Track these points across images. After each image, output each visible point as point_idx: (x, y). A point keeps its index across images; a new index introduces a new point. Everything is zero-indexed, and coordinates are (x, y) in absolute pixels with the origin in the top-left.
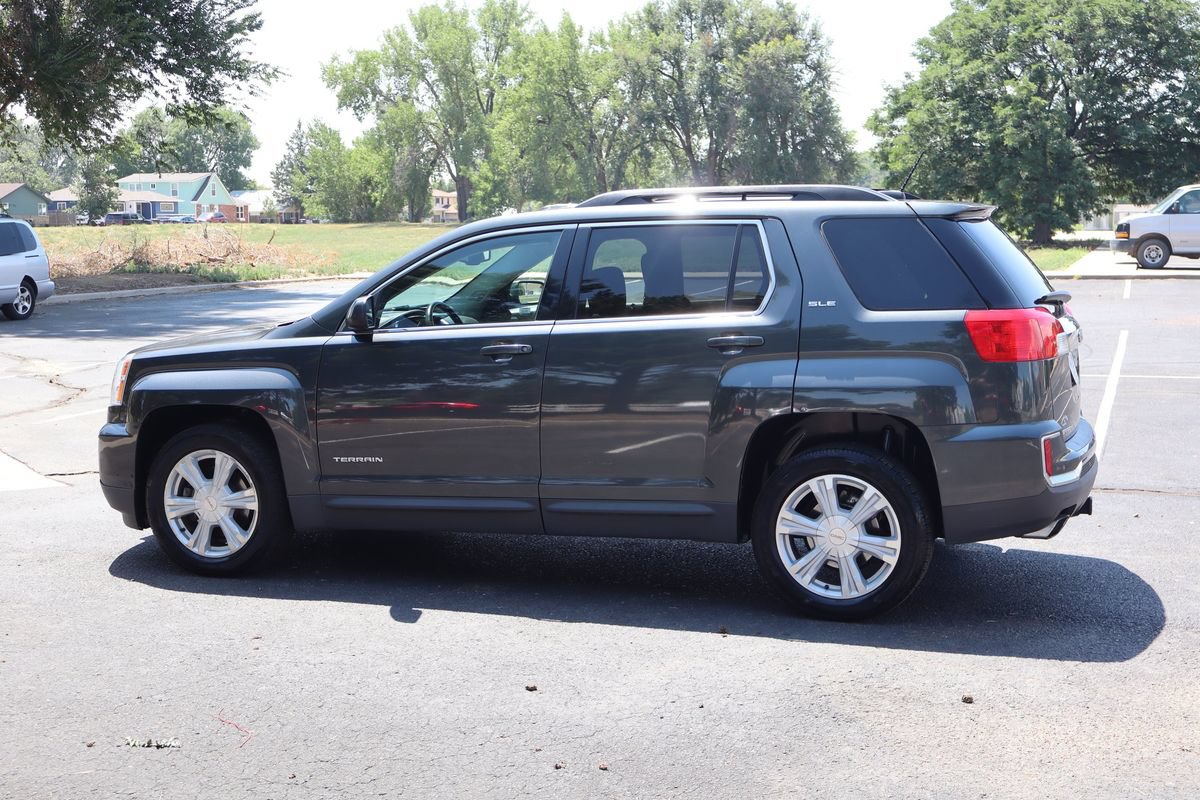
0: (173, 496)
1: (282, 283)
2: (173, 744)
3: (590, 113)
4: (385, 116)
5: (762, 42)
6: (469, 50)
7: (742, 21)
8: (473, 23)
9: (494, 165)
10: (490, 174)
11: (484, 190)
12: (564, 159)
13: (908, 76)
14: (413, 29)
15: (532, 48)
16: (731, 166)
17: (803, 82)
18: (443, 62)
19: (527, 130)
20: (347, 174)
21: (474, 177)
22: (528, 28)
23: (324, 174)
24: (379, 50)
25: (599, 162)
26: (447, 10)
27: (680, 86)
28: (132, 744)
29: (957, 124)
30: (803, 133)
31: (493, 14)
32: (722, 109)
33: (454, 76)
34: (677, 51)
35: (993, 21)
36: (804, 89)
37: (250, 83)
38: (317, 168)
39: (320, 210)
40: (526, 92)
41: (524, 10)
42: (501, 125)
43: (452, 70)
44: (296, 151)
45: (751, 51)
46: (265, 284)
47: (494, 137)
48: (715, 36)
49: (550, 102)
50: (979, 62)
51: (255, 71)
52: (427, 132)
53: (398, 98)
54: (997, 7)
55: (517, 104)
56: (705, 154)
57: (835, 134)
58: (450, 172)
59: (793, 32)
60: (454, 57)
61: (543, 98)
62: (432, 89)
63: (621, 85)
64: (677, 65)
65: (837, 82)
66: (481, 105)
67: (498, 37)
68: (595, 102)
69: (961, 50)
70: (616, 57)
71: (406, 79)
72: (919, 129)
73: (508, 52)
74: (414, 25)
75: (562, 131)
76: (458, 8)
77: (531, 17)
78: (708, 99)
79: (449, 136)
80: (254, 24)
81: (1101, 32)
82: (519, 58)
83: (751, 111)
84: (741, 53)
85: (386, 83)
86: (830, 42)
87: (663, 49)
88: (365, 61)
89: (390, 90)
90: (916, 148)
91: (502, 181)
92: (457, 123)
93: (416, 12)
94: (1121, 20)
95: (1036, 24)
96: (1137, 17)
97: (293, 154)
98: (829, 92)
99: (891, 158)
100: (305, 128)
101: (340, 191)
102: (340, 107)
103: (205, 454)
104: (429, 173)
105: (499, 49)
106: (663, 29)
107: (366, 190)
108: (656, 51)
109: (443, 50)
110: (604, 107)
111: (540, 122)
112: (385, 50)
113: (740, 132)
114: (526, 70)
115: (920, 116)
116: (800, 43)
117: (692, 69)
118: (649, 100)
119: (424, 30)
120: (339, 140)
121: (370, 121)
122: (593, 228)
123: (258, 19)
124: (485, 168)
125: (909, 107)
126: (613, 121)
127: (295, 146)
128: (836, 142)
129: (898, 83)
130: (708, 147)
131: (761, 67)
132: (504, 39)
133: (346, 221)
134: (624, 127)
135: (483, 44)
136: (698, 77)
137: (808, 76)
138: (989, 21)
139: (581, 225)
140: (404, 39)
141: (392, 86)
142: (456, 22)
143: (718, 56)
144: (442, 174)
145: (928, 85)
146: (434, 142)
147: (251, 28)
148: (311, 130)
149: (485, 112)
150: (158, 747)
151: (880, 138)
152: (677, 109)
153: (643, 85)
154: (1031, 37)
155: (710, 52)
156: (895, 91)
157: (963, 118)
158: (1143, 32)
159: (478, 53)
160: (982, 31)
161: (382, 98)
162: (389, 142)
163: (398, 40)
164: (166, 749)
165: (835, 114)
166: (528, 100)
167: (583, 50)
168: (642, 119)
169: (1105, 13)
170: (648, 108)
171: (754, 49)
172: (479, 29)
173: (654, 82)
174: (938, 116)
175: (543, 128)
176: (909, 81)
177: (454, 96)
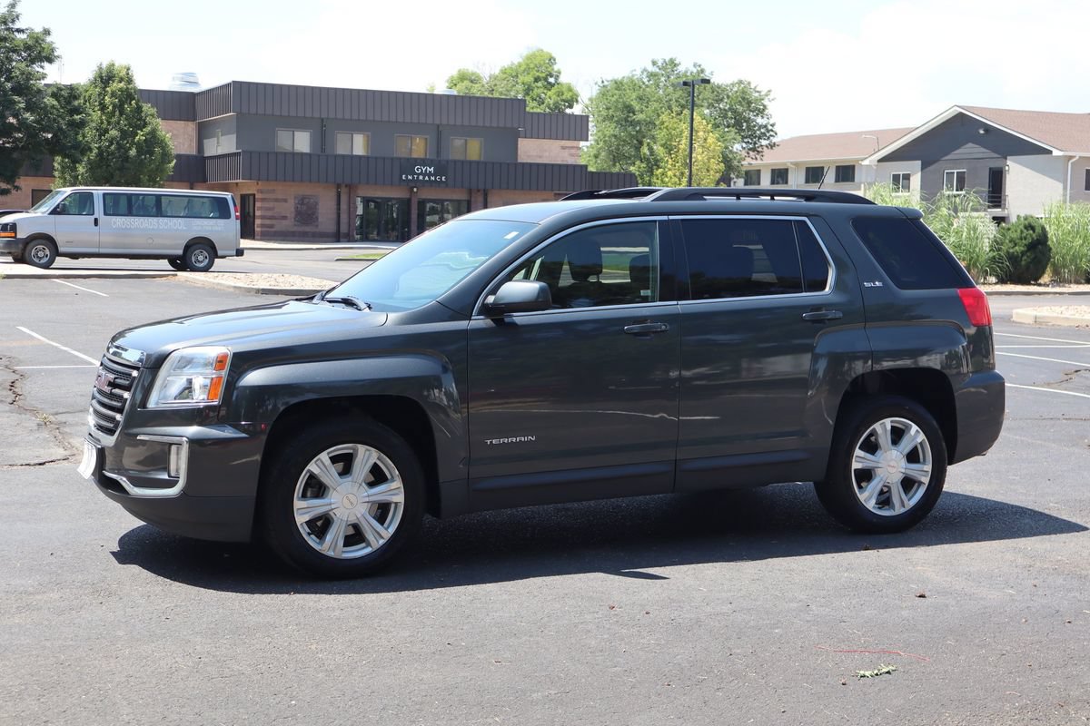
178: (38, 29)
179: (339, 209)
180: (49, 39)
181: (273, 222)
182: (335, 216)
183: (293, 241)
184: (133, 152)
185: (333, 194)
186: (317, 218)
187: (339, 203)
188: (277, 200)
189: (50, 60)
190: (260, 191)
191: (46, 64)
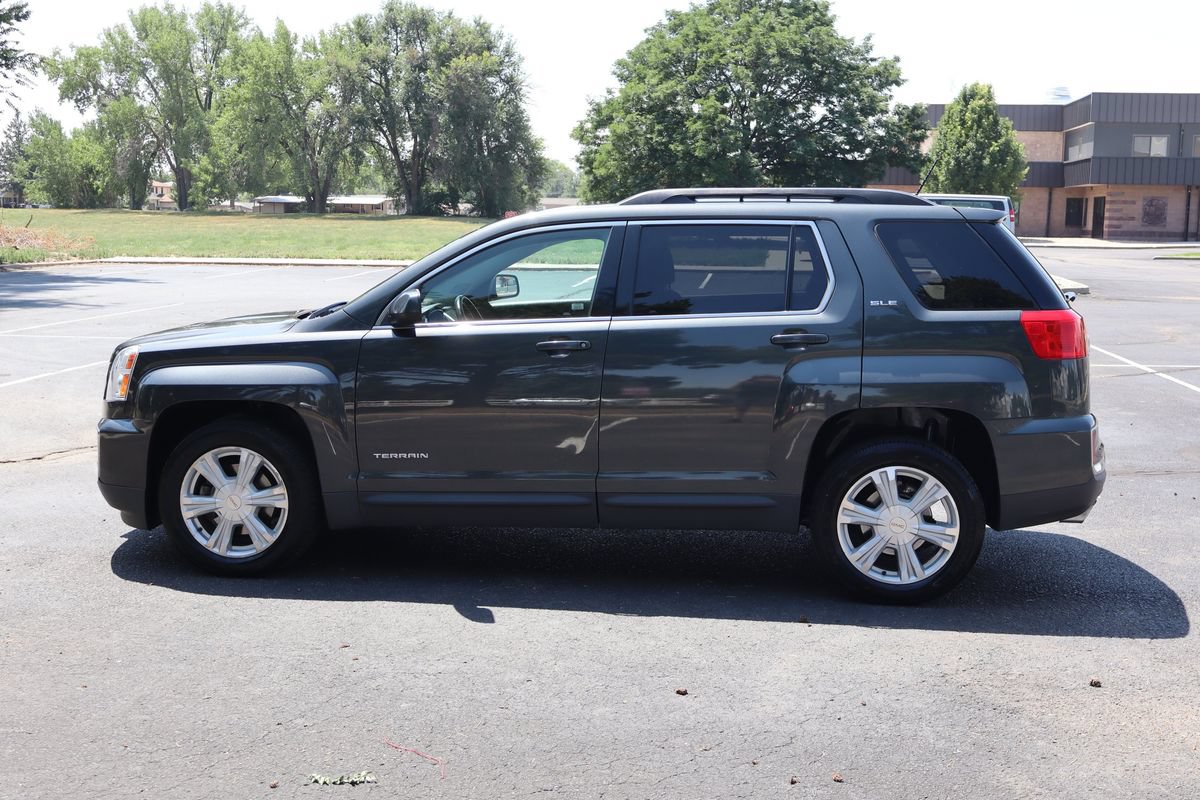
0: (189, 495)
1: (47, 265)
2: (368, 779)
3: (304, 113)
4: (107, 109)
5: (462, 57)
6: (188, 51)
7: (443, 37)
8: (191, 25)
9: (214, 159)
10: (210, 167)
11: (205, 181)
12: (279, 156)
13: (610, 92)
14: (134, 29)
15: (250, 52)
16: (432, 166)
17: (498, 94)
18: (163, 61)
19: (245, 127)
20: (69, 162)
21: (195, 170)
22: (244, 33)
23: (47, 161)
24: (99, 47)
25: (312, 160)
26: (166, 13)
27: (387, 93)
28: (321, 782)
29: (654, 136)
30: (497, 139)
31: (212, 18)
32: (425, 114)
33: (174, 74)
34: (385, 60)
35: (685, 47)
36: (499, 101)
37: (16, 72)
38: (39, 156)
39: (43, 196)
40: (245, 92)
41: (240, 16)
42: (221, 124)
43: (172, 68)
44: (14, 139)
45: (453, 64)
46: (31, 267)
47: (213, 133)
48: (419, 49)
49: (267, 102)
50: (671, 83)
51: (21, 61)
52: (148, 126)
53: (120, 93)
54: (688, 35)
55: (235, 103)
56: (409, 155)
57: (526, 140)
58: (170, 163)
59: (489, 49)
60: (174, 56)
61: (260, 98)
62: (152, 87)
63: (332, 90)
64: (384, 73)
65: (528, 95)
66: (200, 101)
67: (216, 40)
68: (308, 104)
69: (656, 71)
70: (329, 64)
71: (127, 76)
72: (620, 140)
73: (226, 54)
74: (135, 25)
75: (279, 129)
76: (178, 10)
77: (246, 23)
78: (413, 105)
79: (170, 130)
80: (20, 15)
81: (775, 60)
82: (237, 60)
83: (453, 118)
84: (444, 66)
85: (107, 79)
86: (521, 59)
87: (372, 58)
88: (86, 56)
89: (111, 85)
90: (617, 156)
91: (222, 174)
92: (177, 119)
93: (136, 12)
94: (792, 51)
95: (720, 51)
96: (804, 50)
97: (10, 142)
98: (520, 104)
99: (595, 164)
100: (24, 118)
101: (62, 178)
102: (62, 98)
103: (228, 451)
104: (149, 164)
105: (217, 51)
106: (371, 41)
107: (88, 178)
108: (365, 60)
109: (164, 50)
110: (316, 109)
111: (256, 120)
112: (106, 47)
113: (442, 136)
114: (244, 72)
115: (623, 128)
116: (495, 59)
117: (398, 78)
118: (358, 104)
119: (145, 30)
120: (60, 130)
121: (92, 114)
122: (643, 226)
123: (25, 10)
124: (205, 161)
125: (610, 119)
126: (326, 122)
127: (13, 134)
128: (527, 148)
129: (601, 98)
130: (412, 149)
131: (460, 79)
132: (222, 42)
133: (67, 207)
134: (335, 128)
135: (200, 45)
136: (404, 85)
137: (501, 88)
138: (681, 46)
139: (630, 223)
140: (125, 38)
141: (114, 82)
142: (175, 23)
143: (422, 68)
144: (163, 165)
145: (629, 101)
146: (155, 135)
147: (18, 18)
148: (32, 119)
149: (204, 110)
150: (353, 783)
151: (584, 146)
152: (385, 113)
153: (353, 91)
154: (717, 62)
155: (415, 64)
156: (597, 104)
157: (659, 130)
158: (808, 62)
159: (197, 55)
160: (674, 55)
161: (103, 92)
162: (110, 134)
163: (119, 39)
164: (361, 785)
165: (526, 123)
166: (247, 100)
167: (296, 56)
168: (352, 122)
169: (778, 44)
170: (359, 111)
171: (454, 62)
172: (197, 31)
173: (364, 88)
174: (637, 128)
175: (260, 126)
176: (610, 97)
177: (174, 93)
178: (890, 58)
179: (1188, 210)
180: (898, 65)
181: (1121, 222)
182: (1184, 216)
183: (1139, 241)
184: (986, 162)
185: (1183, 195)
186: (1165, 219)
187: (1188, 204)
188: (1125, 202)
189: (898, 83)
190: (1110, 195)
191: (894, 86)
